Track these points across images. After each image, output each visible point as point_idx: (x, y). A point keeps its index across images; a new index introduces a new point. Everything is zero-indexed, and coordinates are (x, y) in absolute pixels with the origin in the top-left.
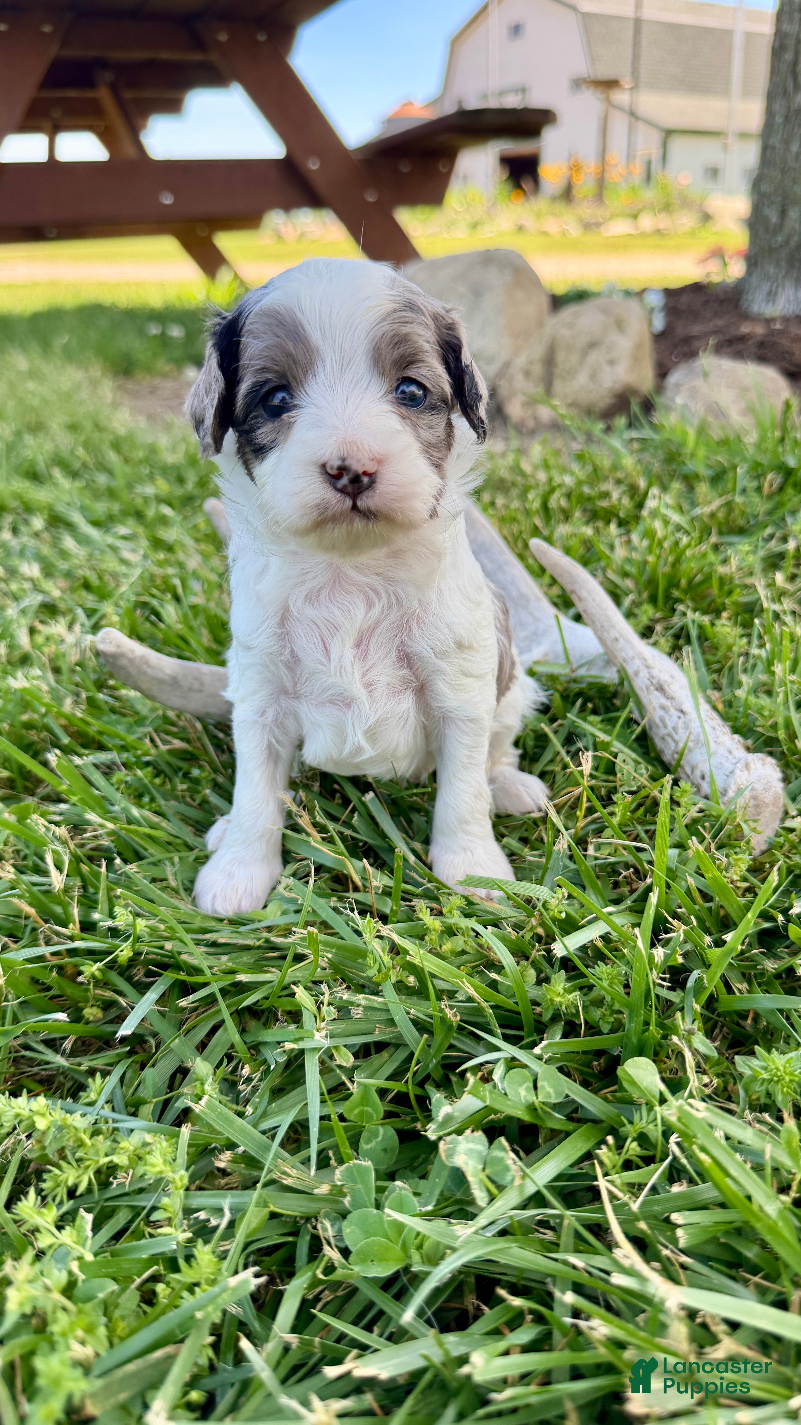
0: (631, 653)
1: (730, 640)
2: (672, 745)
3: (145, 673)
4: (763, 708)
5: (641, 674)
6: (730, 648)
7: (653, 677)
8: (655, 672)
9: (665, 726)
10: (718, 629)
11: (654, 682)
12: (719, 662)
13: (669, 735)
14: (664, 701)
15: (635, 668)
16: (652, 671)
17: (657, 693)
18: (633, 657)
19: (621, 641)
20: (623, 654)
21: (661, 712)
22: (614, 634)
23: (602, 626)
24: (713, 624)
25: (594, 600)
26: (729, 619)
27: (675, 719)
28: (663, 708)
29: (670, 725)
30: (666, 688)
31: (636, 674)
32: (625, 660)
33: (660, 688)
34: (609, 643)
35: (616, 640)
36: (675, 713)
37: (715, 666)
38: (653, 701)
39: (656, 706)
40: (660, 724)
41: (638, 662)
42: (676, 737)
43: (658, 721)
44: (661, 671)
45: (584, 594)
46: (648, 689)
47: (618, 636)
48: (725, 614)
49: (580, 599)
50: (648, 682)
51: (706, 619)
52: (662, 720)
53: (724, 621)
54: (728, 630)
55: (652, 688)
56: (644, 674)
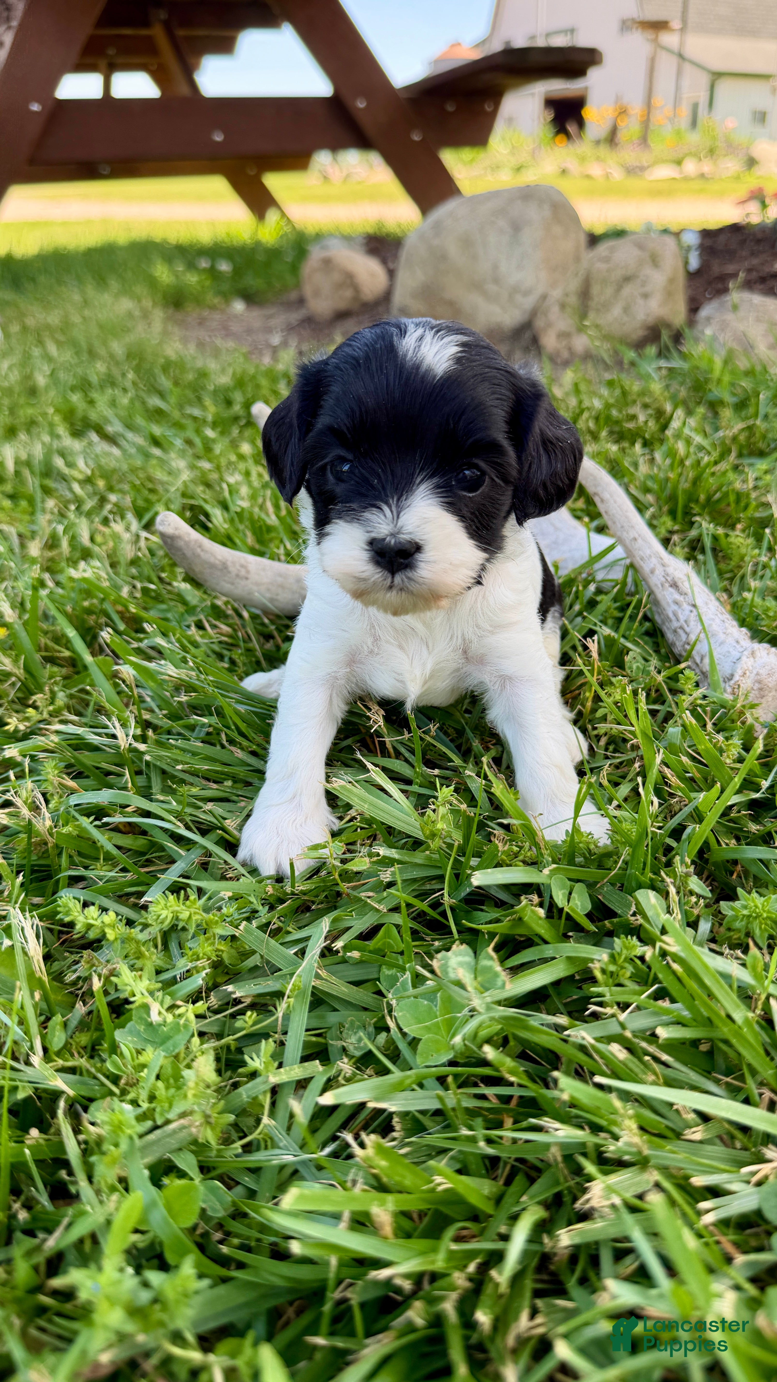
0: (648, 552)
1: (743, 550)
2: (684, 637)
3: (199, 556)
4: (768, 609)
5: (657, 572)
6: (742, 558)
7: (668, 575)
8: (670, 570)
9: (678, 620)
10: (732, 539)
11: (669, 579)
12: (731, 571)
13: (681, 628)
14: (677, 596)
15: (652, 566)
16: (667, 569)
17: (671, 590)
18: (650, 556)
19: (640, 541)
20: (641, 553)
21: (675, 607)
22: (633, 534)
23: (622, 527)
24: (727, 536)
25: (615, 502)
26: (743, 531)
27: (687, 612)
28: (676, 603)
29: (682, 618)
30: (680, 584)
31: (652, 572)
32: (642, 559)
33: (675, 585)
34: (627, 542)
35: (635, 539)
36: (687, 608)
37: (728, 575)
38: (667, 596)
39: (670, 601)
40: (673, 618)
41: (654, 561)
42: (687, 629)
43: (671, 615)
44: (675, 570)
45: (606, 496)
46: (662, 585)
47: (636, 536)
48: (739, 526)
49: (602, 501)
50: (663, 579)
51: (720, 531)
52: (675, 614)
53: (738, 533)
54: (741, 540)
55: (667, 585)
56: (659, 571)
